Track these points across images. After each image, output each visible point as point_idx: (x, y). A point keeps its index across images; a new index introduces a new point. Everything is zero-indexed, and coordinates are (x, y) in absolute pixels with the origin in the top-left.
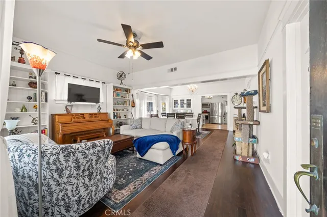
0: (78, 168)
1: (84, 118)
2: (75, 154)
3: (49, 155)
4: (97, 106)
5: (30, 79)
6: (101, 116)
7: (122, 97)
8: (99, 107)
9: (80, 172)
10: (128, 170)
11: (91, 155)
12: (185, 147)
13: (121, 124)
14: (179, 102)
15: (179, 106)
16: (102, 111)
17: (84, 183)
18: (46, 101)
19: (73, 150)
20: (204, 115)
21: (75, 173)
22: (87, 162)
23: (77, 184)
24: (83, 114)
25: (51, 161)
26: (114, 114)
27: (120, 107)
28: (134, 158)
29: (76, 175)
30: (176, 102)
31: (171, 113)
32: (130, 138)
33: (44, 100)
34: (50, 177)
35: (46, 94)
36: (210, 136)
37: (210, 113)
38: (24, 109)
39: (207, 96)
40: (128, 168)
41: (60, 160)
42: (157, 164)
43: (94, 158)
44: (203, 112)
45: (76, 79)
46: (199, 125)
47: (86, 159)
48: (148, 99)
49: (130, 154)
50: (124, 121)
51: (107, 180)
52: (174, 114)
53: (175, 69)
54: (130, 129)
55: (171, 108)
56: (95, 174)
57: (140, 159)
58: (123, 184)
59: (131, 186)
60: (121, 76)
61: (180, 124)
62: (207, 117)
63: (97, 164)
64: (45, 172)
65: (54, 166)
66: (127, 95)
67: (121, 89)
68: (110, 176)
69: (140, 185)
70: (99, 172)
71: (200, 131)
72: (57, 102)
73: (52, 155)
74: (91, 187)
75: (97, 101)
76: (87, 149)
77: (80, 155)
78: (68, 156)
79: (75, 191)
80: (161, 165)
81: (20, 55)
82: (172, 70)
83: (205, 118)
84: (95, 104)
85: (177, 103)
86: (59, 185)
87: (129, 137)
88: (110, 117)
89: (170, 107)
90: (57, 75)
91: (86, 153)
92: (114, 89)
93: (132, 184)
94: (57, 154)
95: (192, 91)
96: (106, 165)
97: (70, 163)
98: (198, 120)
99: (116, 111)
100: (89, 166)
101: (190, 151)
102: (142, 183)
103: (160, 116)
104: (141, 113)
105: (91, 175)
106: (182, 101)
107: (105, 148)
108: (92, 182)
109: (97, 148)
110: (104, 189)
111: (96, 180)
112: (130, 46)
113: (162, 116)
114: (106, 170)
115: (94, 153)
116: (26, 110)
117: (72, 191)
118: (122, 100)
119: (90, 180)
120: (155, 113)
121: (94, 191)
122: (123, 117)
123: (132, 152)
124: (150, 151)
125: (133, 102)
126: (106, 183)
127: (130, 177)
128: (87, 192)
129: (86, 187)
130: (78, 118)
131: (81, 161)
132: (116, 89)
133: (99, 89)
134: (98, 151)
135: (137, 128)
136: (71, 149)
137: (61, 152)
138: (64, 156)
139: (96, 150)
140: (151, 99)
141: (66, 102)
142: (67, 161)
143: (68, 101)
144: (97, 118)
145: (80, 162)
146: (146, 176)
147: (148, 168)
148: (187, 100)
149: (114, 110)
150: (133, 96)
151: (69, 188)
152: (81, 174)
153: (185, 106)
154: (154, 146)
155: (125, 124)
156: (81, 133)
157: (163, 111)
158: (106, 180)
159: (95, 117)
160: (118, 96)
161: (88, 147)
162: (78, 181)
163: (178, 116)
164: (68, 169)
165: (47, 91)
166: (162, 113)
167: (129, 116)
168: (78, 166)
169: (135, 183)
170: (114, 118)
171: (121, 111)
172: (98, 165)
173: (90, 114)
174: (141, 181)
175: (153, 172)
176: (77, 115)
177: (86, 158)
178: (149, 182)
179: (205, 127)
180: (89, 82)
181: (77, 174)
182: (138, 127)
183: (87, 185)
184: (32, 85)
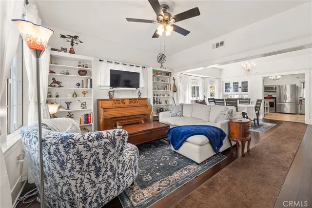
0: (81, 161)
1: (125, 103)
2: (76, 145)
3: (49, 145)
4: (138, 92)
5: (80, 67)
6: (141, 102)
7: (162, 81)
8: (139, 92)
9: (84, 167)
10: (158, 164)
11: (96, 147)
12: (234, 143)
13: (161, 110)
14: (232, 85)
15: (231, 90)
16: (142, 97)
17: (90, 179)
18: (91, 87)
19: (73, 141)
20: (268, 101)
21: (78, 167)
22: (92, 155)
23: (81, 179)
24: (124, 100)
25: (52, 151)
26: (154, 100)
27: (161, 92)
28: (168, 150)
29: (79, 169)
30: (227, 85)
31: (221, 98)
32: (166, 127)
33: (89, 86)
34: (53, 168)
35: (91, 80)
36: (275, 130)
37: (277, 99)
38: (75, 95)
39: (272, 76)
40: (159, 161)
41: (60, 150)
42: (193, 162)
43: (101, 151)
44: (265, 98)
45: (117, 65)
46: (258, 115)
47: (90, 152)
48: (192, 83)
49: (165, 144)
50: (165, 108)
51: (124, 177)
52: (223, 100)
53: (222, 43)
54: (169, 116)
55: (221, 93)
56: (104, 169)
57: (174, 152)
58: (147, 182)
59: (155, 186)
60: (161, 58)
61: (227, 113)
62: (271, 105)
63: (105, 158)
64: (48, 162)
65: (55, 157)
66: (168, 79)
67: (161, 73)
68: (127, 172)
69: (166, 186)
70: (109, 168)
71: (261, 122)
72: (102, 88)
73: (52, 145)
74: (99, 185)
75: (137, 86)
76: (90, 141)
77: (81, 148)
78: (67, 147)
79: (80, 187)
80: (198, 164)
81: (71, 47)
82: (217, 45)
83: (269, 106)
84: (135, 89)
85: (229, 87)
86: (62, 178)
87: (165, 125)
88: (150, 102)
89: (220, 91)
90: (101, 63)
91: (89, 145)
92: (154, 73)
93: (158, 184)
94: (56, 145)
95: (249, 70)
96: (120, 159)
97: (71, 156)
98: (257, 108)
99: (156, 97)
100: (95, 160)
101: (240, 149)
102: (169, 184)
103: (207, 102)
104: (184, 98)
105: (99, 171)
106: (236, 84)
107: (115, 140)
108: (101, 178)
109: (103, 140)
110: (119, 187)
111: (106, 176)
112: (161, 21)
113: (209, 102)
114: (120, 165)
115: (100, 146)
116: (76, 96)
117: (76, 186)
118: (162, 85)
119: (97, 176)
120: (201, 98)
121: (103, 188)
122: (163, 103)
123: (168, 142)
124: (185, 145)
125: (175, 86)
126: (121, 179)
127: (158, 174)
128: (94, 189)
129: (93, 183)
130: (119, 103)
131: (84, 154)
132: (155, 72)
133: (139, 73)
134: (105, 143)
135: (176, 115)
136: (71, 140)
137: (60, 142)
138: (64, 147)
139: (103, 142)
140: (196, 83)
141: (109, 89)
142: (67, 153)
143: (110, 87)
144: (136, 104)
145: (82, 155)
146: (176, 175)
147: (181, 165)
148: (243, 83)
149: (154, 95)
150: (174, 80)
151: (73, 183)
152: (86, 169)
153: (240, 90)
154: (189, 139)
155: (166, 111)
156: (122, 118)
157: (211, 95)
158: (121, 176)
159: (135, 102)
160: (158, 80)
161: (91, 138)
162: (83, 177)
163: (228, 103)
164: (70, 161)
165: (92, 78)
166: (209, 99)
167: (171, 102)
168: (80, 159)
169: (161, 182)
170: (154, 104)
171: (161, 96)
172: (107, 159)
173: (130, 99)
174: (168, 182)
175: (186, 172)
176: (117, 100)
177: (89, 150)
178: (177, 185)
179: (268, 117)
180: (129, 67)
181: (81, 168)
182: (178, 114)
183: (94, 182)
184: (81, 73)
